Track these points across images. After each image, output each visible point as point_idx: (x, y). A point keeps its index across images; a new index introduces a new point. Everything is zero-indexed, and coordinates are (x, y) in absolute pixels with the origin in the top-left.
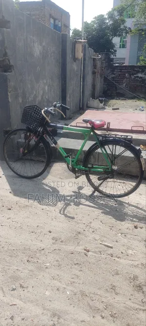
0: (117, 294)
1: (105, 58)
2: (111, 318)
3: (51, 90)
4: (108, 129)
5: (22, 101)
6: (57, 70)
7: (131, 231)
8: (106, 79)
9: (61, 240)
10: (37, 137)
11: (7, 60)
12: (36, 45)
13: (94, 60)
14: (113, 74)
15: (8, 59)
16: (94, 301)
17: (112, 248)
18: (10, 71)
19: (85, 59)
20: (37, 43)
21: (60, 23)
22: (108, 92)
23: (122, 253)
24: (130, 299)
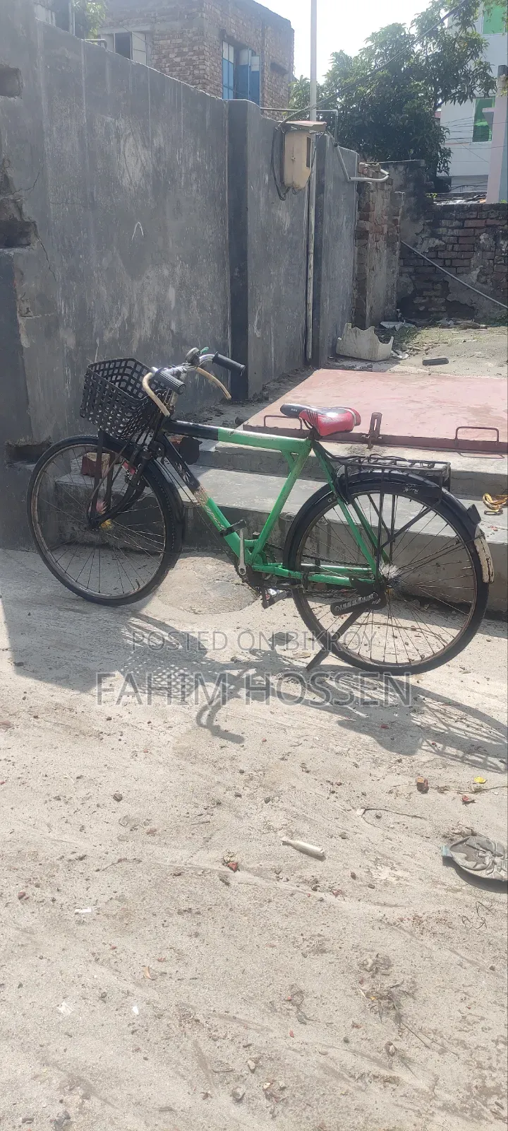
0: (303, 1020)
1: (407, 180)
2: (264, 1102)
3: (189, 302)
4: (374, 438)
5: (78, 344)
6: (212, 232)
7: (401, 801)
8: (407, 256)
9: (148, 828)
10: (133, 466)
11: (12, 205)
12: (129, 146)
13: (361, 187)
14: (434, 235)
15: (14, 201)
16: (218, 1044)
17: (320, 857)
18: (24, 241)
19: (321, 188)
20: (131, 139)
21: (256, 60)
22: (418, 300)
23: (354, 876)
24: (346, 1041)
